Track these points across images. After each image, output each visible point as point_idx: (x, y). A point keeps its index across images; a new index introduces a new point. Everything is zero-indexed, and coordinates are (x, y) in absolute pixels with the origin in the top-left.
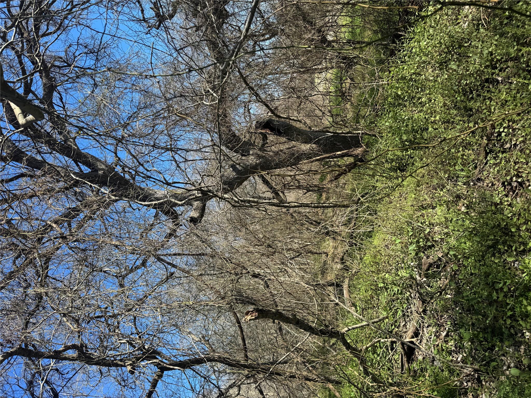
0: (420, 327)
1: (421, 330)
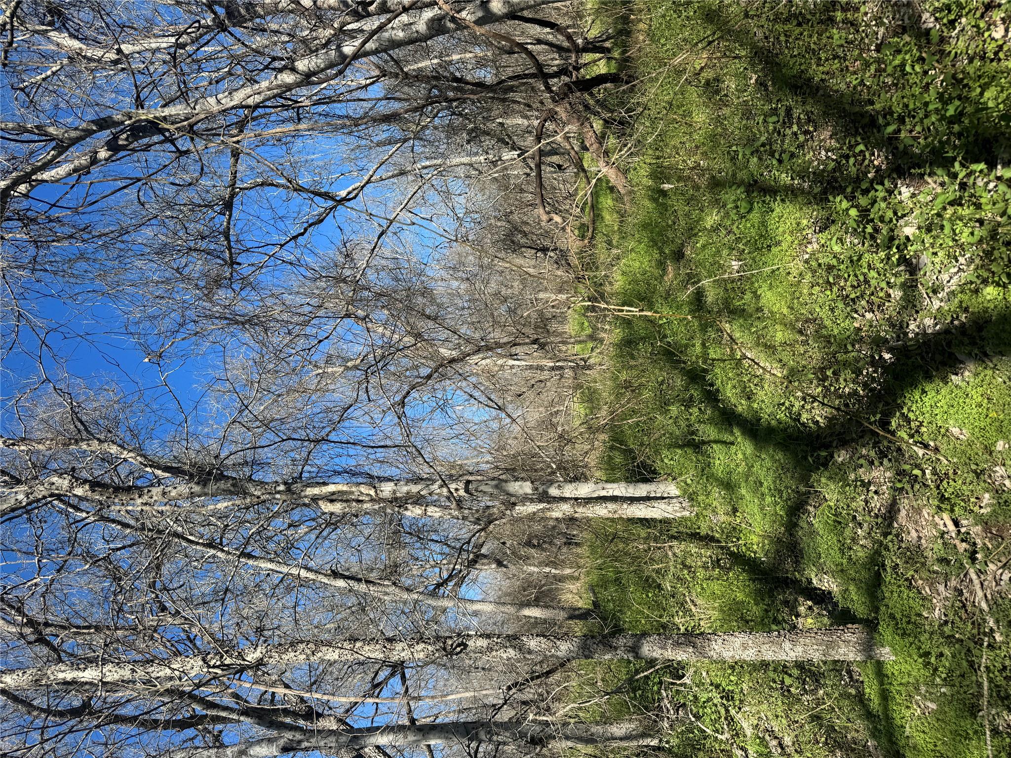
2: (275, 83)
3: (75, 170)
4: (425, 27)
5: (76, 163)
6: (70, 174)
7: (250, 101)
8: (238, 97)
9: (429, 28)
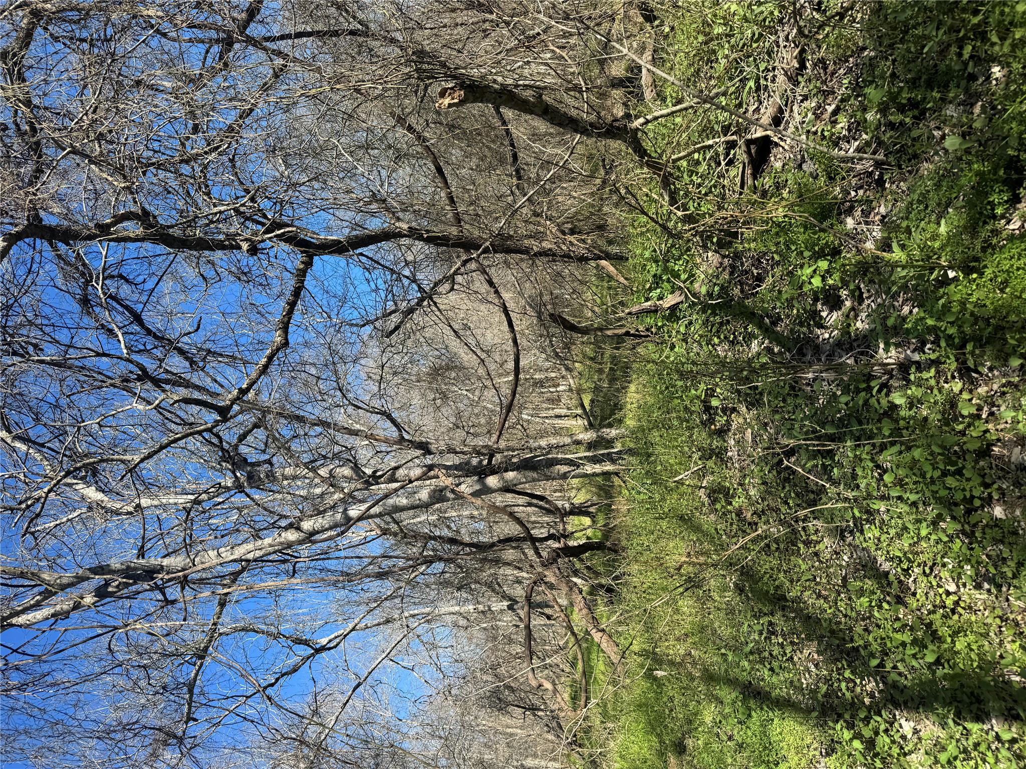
0: (786, 105)
1: (788, 111)
2: (278, 540)
3: (53, 615)
4: (427, 495)
5: (58, 608)
6: (47, 619)
7: (250, 556)
8: (239, 552)
9: (430, 497)
